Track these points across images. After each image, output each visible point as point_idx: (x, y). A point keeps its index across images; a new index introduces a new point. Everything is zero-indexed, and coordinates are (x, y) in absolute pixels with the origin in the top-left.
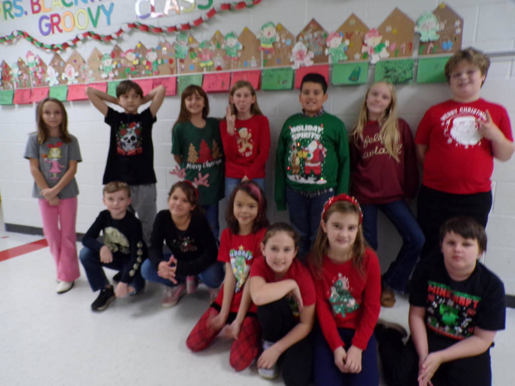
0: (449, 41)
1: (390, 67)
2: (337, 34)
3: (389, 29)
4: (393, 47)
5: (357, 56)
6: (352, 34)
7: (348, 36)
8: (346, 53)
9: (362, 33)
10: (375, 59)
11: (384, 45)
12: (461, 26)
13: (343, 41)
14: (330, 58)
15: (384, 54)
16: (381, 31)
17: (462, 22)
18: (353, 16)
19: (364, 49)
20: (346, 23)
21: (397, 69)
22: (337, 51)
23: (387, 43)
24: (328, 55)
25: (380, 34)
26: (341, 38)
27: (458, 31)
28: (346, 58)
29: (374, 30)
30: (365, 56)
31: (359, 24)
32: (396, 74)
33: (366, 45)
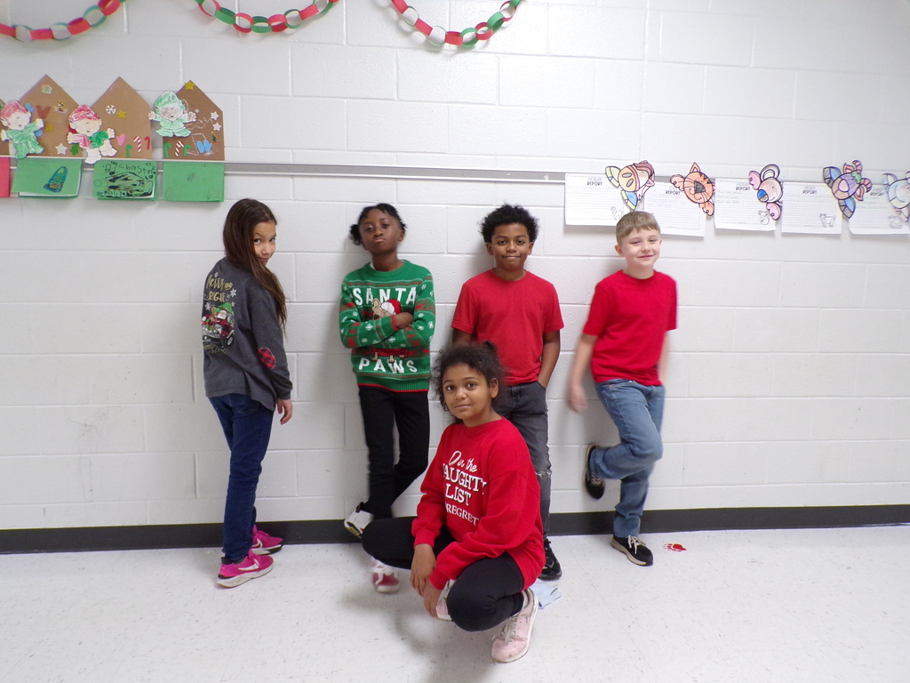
0: (206, 141)
1: (119, 172)
2: (20, 106)
3: (111, 110)
4: (120, 140)
5: (61, 149)
6: (48, 109)
7: (42, 113)
8: (39, 141)
9: (66, 111)
10: (92, 156)
11: (106, 136)
12: (220, 120)
13: (32, 120)
15: (107, 149)
16: (97, 111)
17: (220, 113)
18: (46, 80)
19: (71, 138)
20: (35, 91)
21: (130, 176)
22: (22, 136)
23: (110, 133)
24: (7, 141)
25: (97, 117)
26: (29, 114)
27: (217, 127)
28: (40, 150)
29: (84, 108)
31: (59, 92)
32: (128, 184)
33: (74, 131)
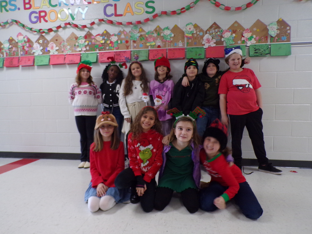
0: (285, 36)
1: (257, 48)
2: (228, 31)
3: (255, 29)
4: (258, 38)
5: (239, 42)
6: (236, 31)
7: (234, 32)
8: (233, 40)
9: (241, 31)
10: (249, 44)
11: (253, 37)
12: (290, 29)
13: (231, 34)
14: (224, 42)
15: (253, 41)
16: (251, 30)
17: (290, 27)
18: (236, 22)
19: (243, 39)
20: (233, 25)
21: (261, 49)
22: (228, 39)
23: (254, 36)
24: (223, 41)
25: (251, 32)
26: (231, 33)
27: (289, 31)
28: (234, 43)
29: (247, 30)
30: (244, 42)
31: (240, 26)
32: (261, 51)
33: (244, 37)
